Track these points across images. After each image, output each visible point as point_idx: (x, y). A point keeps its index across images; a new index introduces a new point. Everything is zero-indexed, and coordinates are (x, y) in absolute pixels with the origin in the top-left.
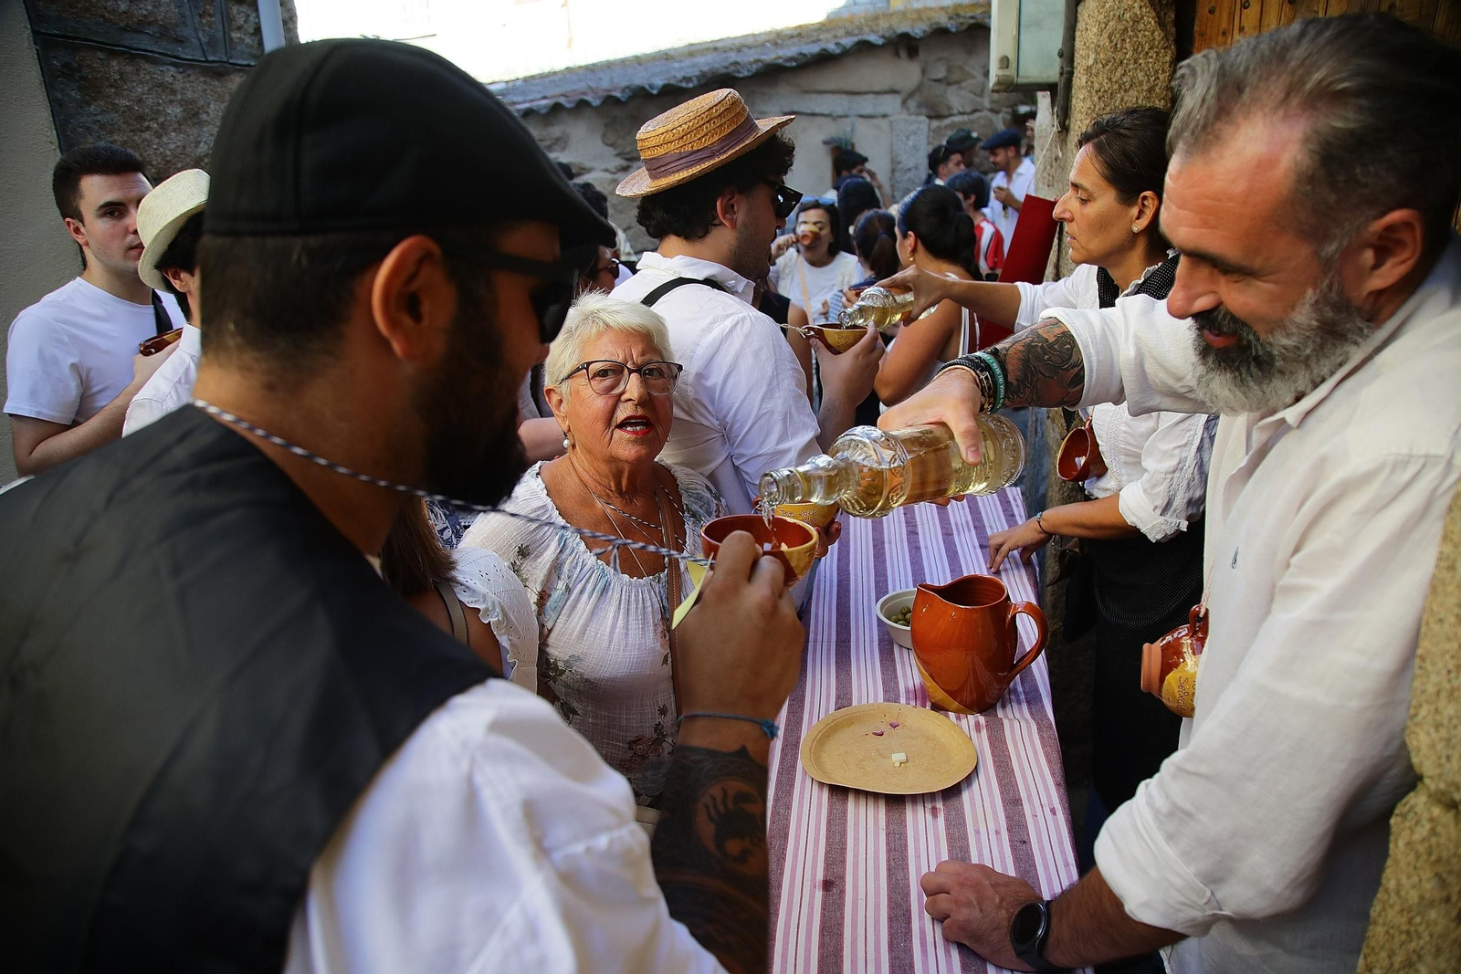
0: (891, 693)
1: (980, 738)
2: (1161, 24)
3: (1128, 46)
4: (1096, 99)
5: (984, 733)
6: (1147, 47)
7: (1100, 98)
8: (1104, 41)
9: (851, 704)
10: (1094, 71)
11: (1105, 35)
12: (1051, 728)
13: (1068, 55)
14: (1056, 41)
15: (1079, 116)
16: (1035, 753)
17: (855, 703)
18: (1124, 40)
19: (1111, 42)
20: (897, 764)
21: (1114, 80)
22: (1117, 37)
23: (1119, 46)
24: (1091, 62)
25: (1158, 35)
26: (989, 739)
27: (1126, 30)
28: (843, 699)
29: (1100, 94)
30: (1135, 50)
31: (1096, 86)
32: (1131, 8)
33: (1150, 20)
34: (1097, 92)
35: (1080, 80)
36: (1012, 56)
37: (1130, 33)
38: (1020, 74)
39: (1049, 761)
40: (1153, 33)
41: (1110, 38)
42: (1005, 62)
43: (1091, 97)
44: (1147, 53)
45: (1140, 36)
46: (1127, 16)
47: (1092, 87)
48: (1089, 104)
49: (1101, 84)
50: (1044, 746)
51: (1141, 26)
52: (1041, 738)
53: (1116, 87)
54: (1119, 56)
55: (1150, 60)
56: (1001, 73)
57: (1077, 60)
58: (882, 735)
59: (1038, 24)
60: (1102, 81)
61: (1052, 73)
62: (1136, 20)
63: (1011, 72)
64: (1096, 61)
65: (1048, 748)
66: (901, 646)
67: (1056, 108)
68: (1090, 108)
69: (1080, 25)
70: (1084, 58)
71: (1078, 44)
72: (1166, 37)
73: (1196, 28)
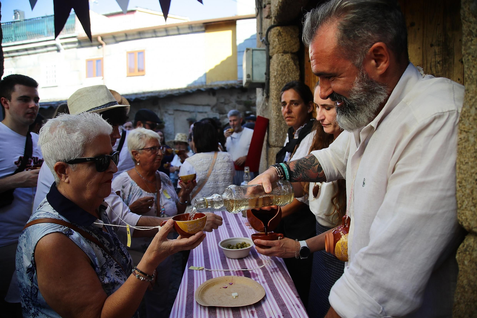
0: (227, 273)
1: (265, 286)
2: (295, 64)
3: (286, 70)
4: (278, 85)
5: (266, 284)
6: (292, 70)
7: (279, 85)
8: (279, 68)
9: (212, 277)
10: (277, 77)
11: (279, 67)
12: (290, 279)
13: (268, 73)
14: (264, 70)
15: (273, 90)
16: (287, 288)
17: (214, 277)
18: (285, 68)
19: (281, 68)
20: (235, 297)
21: (283, 79)
22: (283, 67)
23: (284, 70)
24: (275, 74)
25: (295, 67)
26: (268, 285)
27: (285, 65)
28: (209, 275)
29: (279, 84)
30: (288, 71)
31: (278, 81)
32: (286, 59)
33: (292, 63)
34: (278, 83)
35: (272, 80)
36: (250, 74)
37: (287, 66)
38: (254, 79)
39: (292, 290)
40: (293, 67)
41: (281, 67)
42: (248, 76)
43: (276, 84)
44: (292, 72)
45: (290, 67)
46: (285, 61)
47: (276, 81)
48: (276, 87)
49: (279, 81)
50: (289, 285)
51: (290, 64)
52: (288, 282)
53: (283, 82)
54: (284, 73)
55: (293, 74)
56: (248, 79)
57: (271, 74)
58: (227, 288)
59: (258, 65)
60: (279, 80)
61: (263, 79)
62: (288, 63)
63: (251, 79)
64: (277, 74)
65: (291, 285)
66: (229, 258)
67: (265, 90)
68: (276, 88)
69: (271, 64)
70: (273, 73)
71: (271, 70)
72: (297, 68)
73: (305, 66)
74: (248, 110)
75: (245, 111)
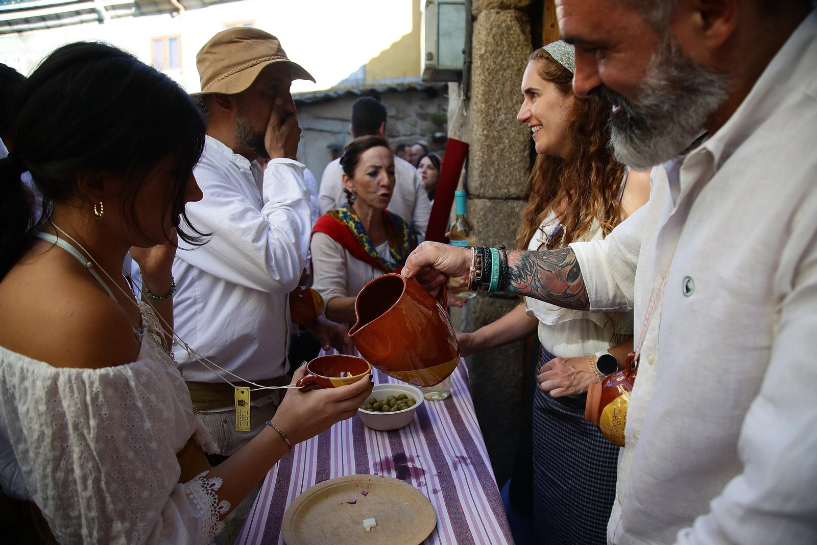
0: (362, 466)
1: (437, 499)
2: (523, 32)
3: (504, 43)
4: (487, 74)
5: (440, 494)
6: (516, 44)
7: (489, 74)
8: (490, 40)
9: (328, 478)
10: (485, 57)
11: (491, 36)
12: (494, 485)
13: (468, 52)
14: (461, 44)
15: (477, 85)
16: (484, 508)
17: (332, 476)
18: (502, 40)
19: (494, 40)
20: (368, 529)
21: (497, 63)
22: (498, 37)
23: (499, 43)
24: (483, 51)
25: (522, 37)
26: (445, 498)
27: (502, 34)
28: (323, 472)
29: (489, 71)
30: (509, 46)
31: (487, 66)
32: (505, 21)
33: (517, 29)
34: (488, 69)
35: (477, 63)
36: (434, 52)
37: (506, 36)
38: (440, 63)
39: (496, 514)
40: (519, 37)
41: (494, 37)
42: (430, 56)
43: (484, 72)
44: (516, 48)
45: (511, 37)
46: (503, 25)
47: (484, 66)
48: (482, 77)
49: (489, 65)
50: (490, 501)
51: (512, 32)
52: (487, 495)
53: (498, 67)
54: (499, 49)
55: (518, 52)
56: (428, 62)
57: (474, 51)
58: (355, 503)
59: (449, 34)
60: (490, 63)
61: (458, 63)
62: (509, 28)
63: (434, 62)
64: (486, 51)
65: (494, 503)
66: (370, 429)
67: (462, 86)
68: (483, 80)
69: (476, 32)
70: (479, 50)
71: (475, 43)
72: (526, 39)
73: (544, 36)
74: (438, 131)
75: (433, 133)
